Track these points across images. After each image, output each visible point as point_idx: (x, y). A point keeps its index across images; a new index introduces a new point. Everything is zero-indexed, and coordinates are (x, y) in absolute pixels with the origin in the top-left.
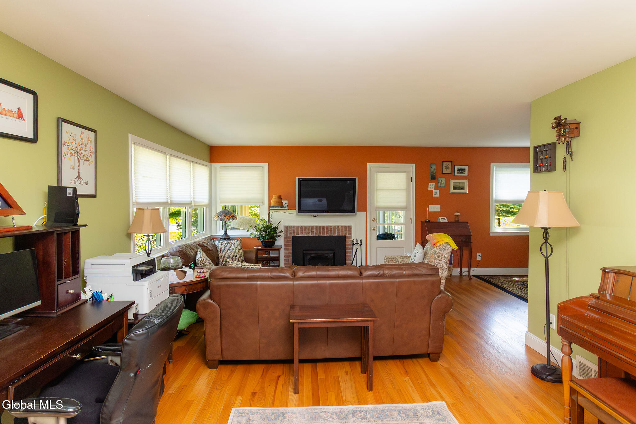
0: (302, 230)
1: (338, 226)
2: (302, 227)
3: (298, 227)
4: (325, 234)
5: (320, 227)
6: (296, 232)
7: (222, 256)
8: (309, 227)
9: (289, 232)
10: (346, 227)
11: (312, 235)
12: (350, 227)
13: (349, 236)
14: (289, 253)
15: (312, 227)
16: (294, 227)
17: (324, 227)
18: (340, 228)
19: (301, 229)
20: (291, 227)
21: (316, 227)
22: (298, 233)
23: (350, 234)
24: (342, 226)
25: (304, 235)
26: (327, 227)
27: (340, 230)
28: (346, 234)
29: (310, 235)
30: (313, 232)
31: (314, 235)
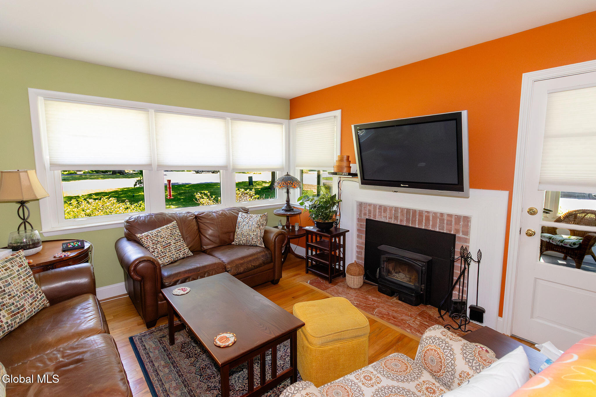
0: (380, 212)
1: (442, 214)
2: (380, 206)
3: (375, 206)
4: (417, 224)
5: (408, 210)
6: (372, 214)
8: (391, 208)
9: (363, 212)
10: (458, 218)
11: (395, 222)
12: (467, 220)
13: (464, 236)
14: (362, 243)
15: (396, 209)
16: (370, 205)
17: (415, 211)
18: (445, 217)
19: (379, 209)
20: (366, 204)
21: (402, 210)
22: (375, 216)
23: (467, 233)
24: (450, 216)
25: (383, 220)
26: (421, 213)
27: (445, 222)
28: (457, 231)
29: (392, 222)
30: (396, 218)
31: (399, 223)
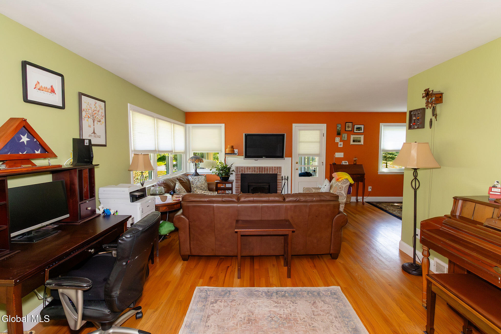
0: (247, 170)
1: (272, 167)
2: (247, 167)
3: (245, 168)
4: (263, 172)
5: (260, 167)
6: (243, 171)
7: (193, 187)
8: (252, 167)
9: (238, 171)
10: (278, 167)
11: (255, 173)
12: (280, 168)
13: (279, 174)
14: (239, 185)
15: (255, 167)
16: (242, 167)
17: (262, 167)
18: (273, 168)
19: (247, 168)
20: (240, 167)
21: (257, 167)
22: (245, 172)
23: (280, 172)
24: (275, 167)
25: (249, 173)
26: (265, 168)
27: (274, 170)
28: (277, 172)
29: (253, 173)
30: (255, 171)
31: (256, 173)
